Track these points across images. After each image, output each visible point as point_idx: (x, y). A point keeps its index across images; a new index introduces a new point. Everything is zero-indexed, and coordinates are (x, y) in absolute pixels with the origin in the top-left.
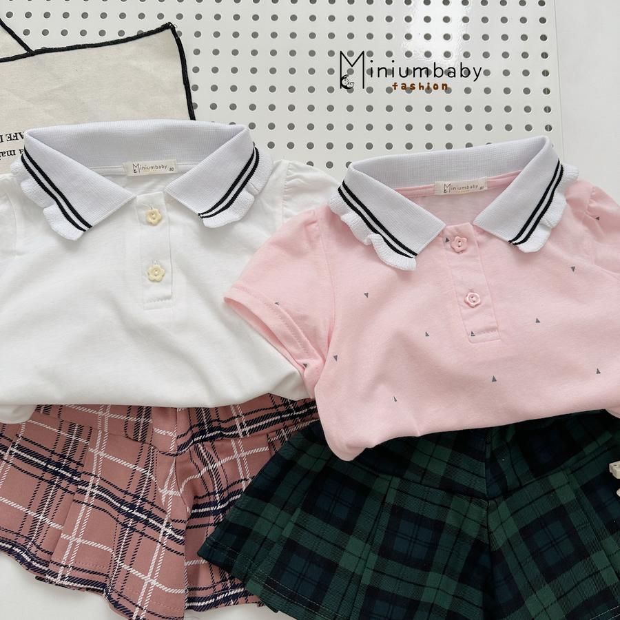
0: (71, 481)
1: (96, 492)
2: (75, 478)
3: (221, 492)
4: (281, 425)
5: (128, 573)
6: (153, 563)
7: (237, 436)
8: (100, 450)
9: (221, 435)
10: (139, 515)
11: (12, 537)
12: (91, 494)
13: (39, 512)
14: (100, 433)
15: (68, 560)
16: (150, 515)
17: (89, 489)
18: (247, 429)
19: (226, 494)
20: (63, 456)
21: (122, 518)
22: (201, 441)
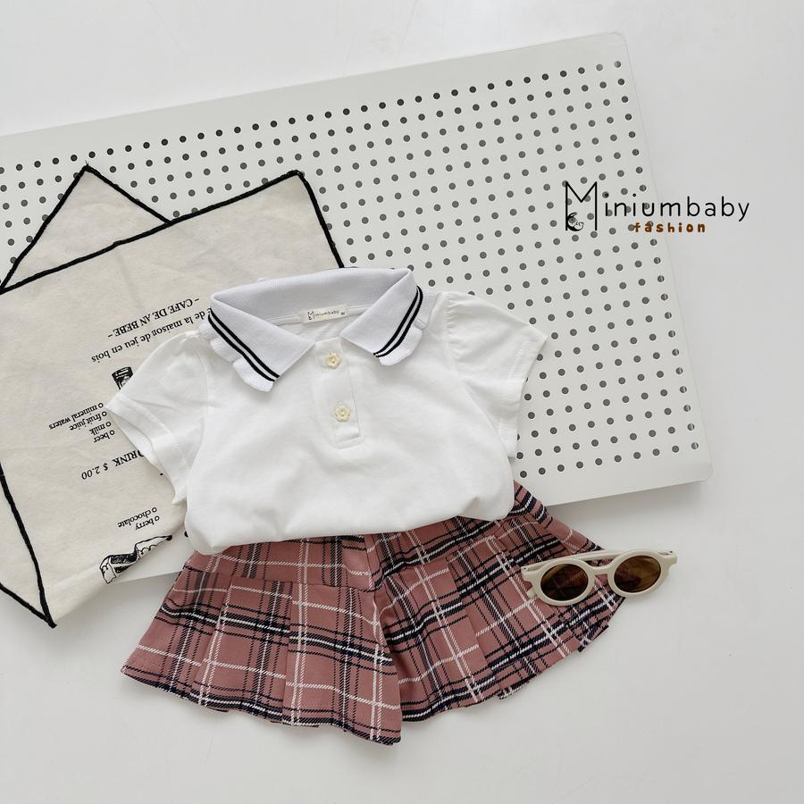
0: (282, 634)
1: (306, 639)
2: (285, 631)
3: (414, 616)
4: (456, 548)
5: (355, 702)
6: (374, 689)
7: (419, 563)
8: (303, 601)
9: (405, 565)
10: (352, 650)
11: (239, 694)
12: (303, 642)
13: (258, 667)
14: (300, 585)
15: (296, 703)
16: (360, 648)
17: (299, 638)
18: (427, 556)
19: (419, 617)
20: (269, 615)
21: (338, 656)
22: (389, 574)
